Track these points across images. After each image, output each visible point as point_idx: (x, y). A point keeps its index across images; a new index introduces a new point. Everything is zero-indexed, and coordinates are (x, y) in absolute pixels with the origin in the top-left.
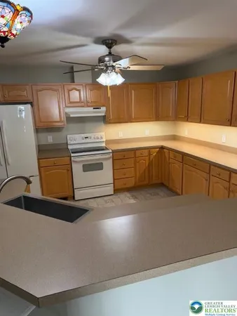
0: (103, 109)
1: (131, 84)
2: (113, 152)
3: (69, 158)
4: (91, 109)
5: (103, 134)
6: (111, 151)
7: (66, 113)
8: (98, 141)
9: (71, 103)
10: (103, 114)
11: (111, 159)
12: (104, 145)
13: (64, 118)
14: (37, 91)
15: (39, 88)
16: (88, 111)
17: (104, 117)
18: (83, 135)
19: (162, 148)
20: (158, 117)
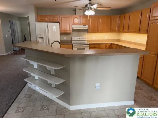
0: (87, 26)
1: (100, 16)
2: (90, 44)
3: (72, 45)
4: (82, 26)
5: (86, 37)
6: (89, 44)
7: (72, 27)
8: (84, 40)
9: (74, 23)
10: (87, 28)
11: (89, 47)
12: (86, 42)
13: (71, 30)
14: (62, 18)
15: (62, 17)
16: (81, 27)
17: (87, 30)
18: (78, 37)
19: (111, 44)
20: (111, 31)
